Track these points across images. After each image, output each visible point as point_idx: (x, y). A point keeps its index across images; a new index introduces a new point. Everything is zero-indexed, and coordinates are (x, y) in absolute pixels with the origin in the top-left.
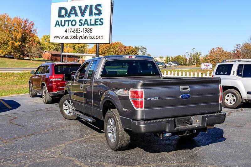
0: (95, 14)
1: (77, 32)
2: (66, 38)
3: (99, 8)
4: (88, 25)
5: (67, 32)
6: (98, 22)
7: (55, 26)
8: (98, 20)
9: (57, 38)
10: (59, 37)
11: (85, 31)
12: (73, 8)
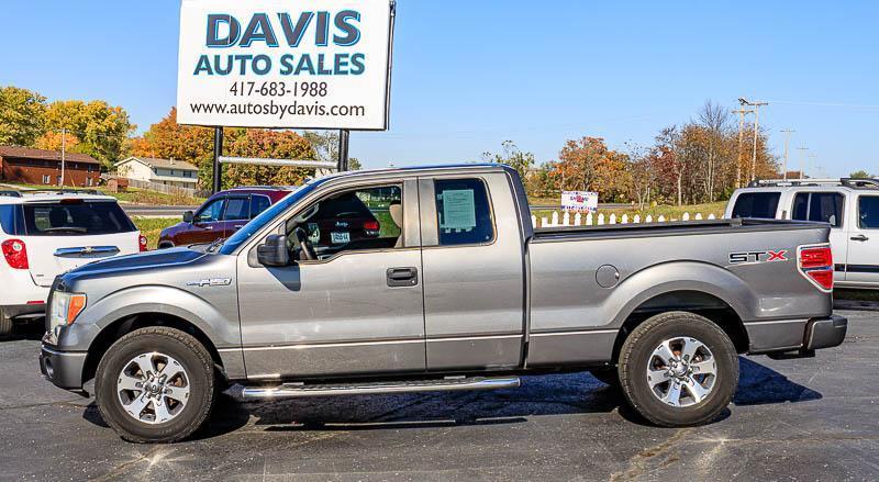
0: (337, 40)
1: (273, 92)
2: (235, 109)
3: (351, 21)
4: (312, 73)
5: (239, 93)
6: (346, 64)
7: (196, 73)
8: (349, 60)
9: (202, 109)
10: (208, 108)
11: (300, 92)
12: (260, 19)
